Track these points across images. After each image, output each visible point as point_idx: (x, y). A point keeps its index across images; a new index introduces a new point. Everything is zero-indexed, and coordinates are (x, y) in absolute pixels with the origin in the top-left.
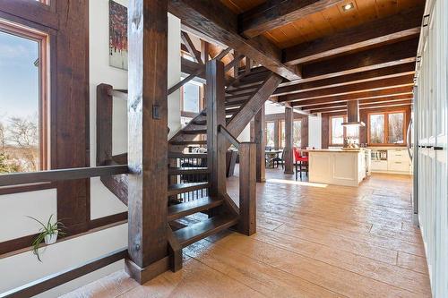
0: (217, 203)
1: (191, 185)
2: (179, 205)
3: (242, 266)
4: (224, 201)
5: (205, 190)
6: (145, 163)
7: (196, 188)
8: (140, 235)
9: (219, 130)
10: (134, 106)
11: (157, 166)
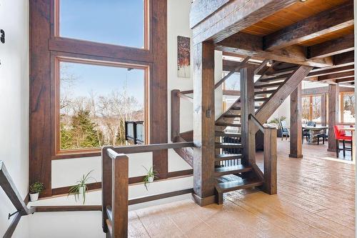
0: (247, 170)
1: (230, 155)
2: (222, 168)
3: (260, 209)
4: (253, 169)
5: (240, 160)
6: (203, 142)
7: (234, 158)
8: (200, 181)
9: (249, 118)
10: (197, 111)
11: (209, 144)
